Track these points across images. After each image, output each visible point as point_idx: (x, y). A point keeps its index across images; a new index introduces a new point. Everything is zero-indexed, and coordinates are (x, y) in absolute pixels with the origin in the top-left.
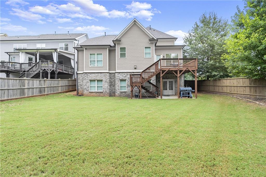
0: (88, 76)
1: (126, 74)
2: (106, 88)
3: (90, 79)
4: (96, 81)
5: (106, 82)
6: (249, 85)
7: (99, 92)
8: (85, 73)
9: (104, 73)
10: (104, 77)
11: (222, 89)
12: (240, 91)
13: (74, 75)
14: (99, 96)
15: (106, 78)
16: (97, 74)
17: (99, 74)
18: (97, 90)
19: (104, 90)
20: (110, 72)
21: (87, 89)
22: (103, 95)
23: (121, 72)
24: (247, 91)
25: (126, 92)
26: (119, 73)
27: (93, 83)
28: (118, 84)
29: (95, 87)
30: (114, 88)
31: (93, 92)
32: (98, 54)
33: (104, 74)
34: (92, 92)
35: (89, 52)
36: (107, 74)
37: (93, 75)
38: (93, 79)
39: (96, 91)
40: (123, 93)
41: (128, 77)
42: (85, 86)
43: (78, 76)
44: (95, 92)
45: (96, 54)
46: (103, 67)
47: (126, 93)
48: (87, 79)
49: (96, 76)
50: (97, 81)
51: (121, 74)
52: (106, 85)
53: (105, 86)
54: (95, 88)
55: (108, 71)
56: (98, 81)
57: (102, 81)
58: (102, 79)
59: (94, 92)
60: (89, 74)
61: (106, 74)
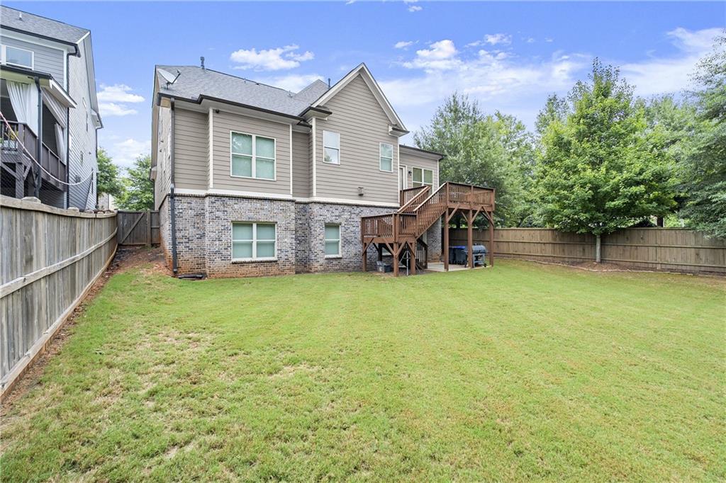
0: (229, 209)
1: (340, 208)
2: (286, 247)
3: (234, 219)
4: (255, 225)
5: (286, 229)
6: (551, 241)
7: (267, 262)
8: (216, 196)
9: (280, 200)
10: (281, 215)
11: (498, 247)
12: (536, 250)
13: (65, 194)
14: (267, 274)
15: (286, 218)
16: (258, 204)
17: (267, 205)
18: (257, 256)
19: (283, 255)
20: (298, 199)
21: (224, 252)
22: (278, 272)
23: (328, 204)
24: (549, 250)
25: (340, 258)
26: (324, 204)
27: (243, 232)
28: (321, 237)
29: (251, 244)
30: (301, 249)
31: (245, 262)
32: (259, 137)
33: (282, 203)
34: (242, 264)
35: (228, 127)
36: (289, 204)
37: (246, 204)
38: (244, 220)
39: (255, 259)
40: (334, 262)
41: (345, 216)
42: (217, 242)
43: (176, 204)
44: (252, 262)
45: (254, 137)
46: (278, 183)
47: (342, 261)
48: (223, 217)
49: (257, 211)
50: (257, 225)
51: (328, 207)
52: (286, 240)
53: (284, 242)
54: (250, 248)
55: (290, 197)
56: (261, 225)
57: (272, 225)
58: (275, 220)
59: (249, 263)
60: (231, 202)
61: (286, 203)
